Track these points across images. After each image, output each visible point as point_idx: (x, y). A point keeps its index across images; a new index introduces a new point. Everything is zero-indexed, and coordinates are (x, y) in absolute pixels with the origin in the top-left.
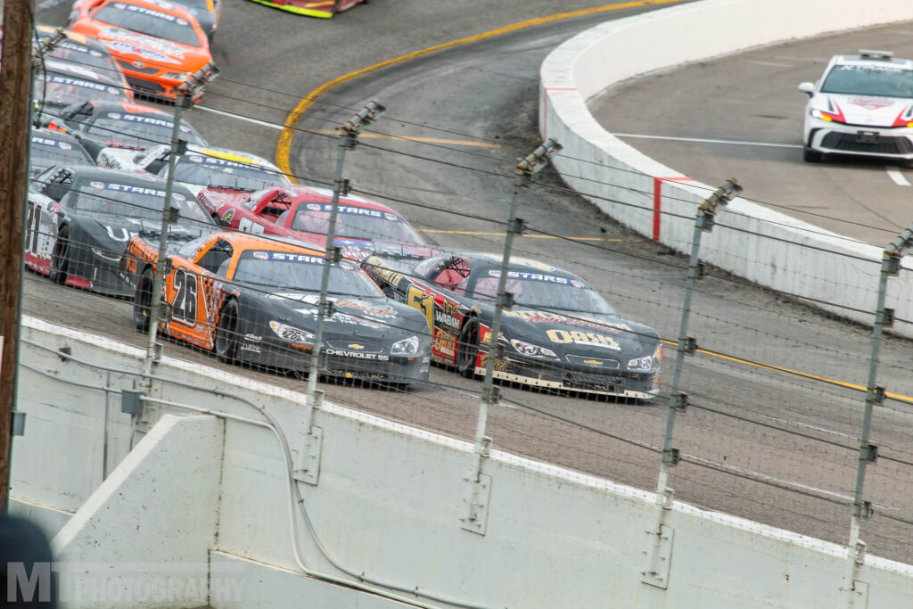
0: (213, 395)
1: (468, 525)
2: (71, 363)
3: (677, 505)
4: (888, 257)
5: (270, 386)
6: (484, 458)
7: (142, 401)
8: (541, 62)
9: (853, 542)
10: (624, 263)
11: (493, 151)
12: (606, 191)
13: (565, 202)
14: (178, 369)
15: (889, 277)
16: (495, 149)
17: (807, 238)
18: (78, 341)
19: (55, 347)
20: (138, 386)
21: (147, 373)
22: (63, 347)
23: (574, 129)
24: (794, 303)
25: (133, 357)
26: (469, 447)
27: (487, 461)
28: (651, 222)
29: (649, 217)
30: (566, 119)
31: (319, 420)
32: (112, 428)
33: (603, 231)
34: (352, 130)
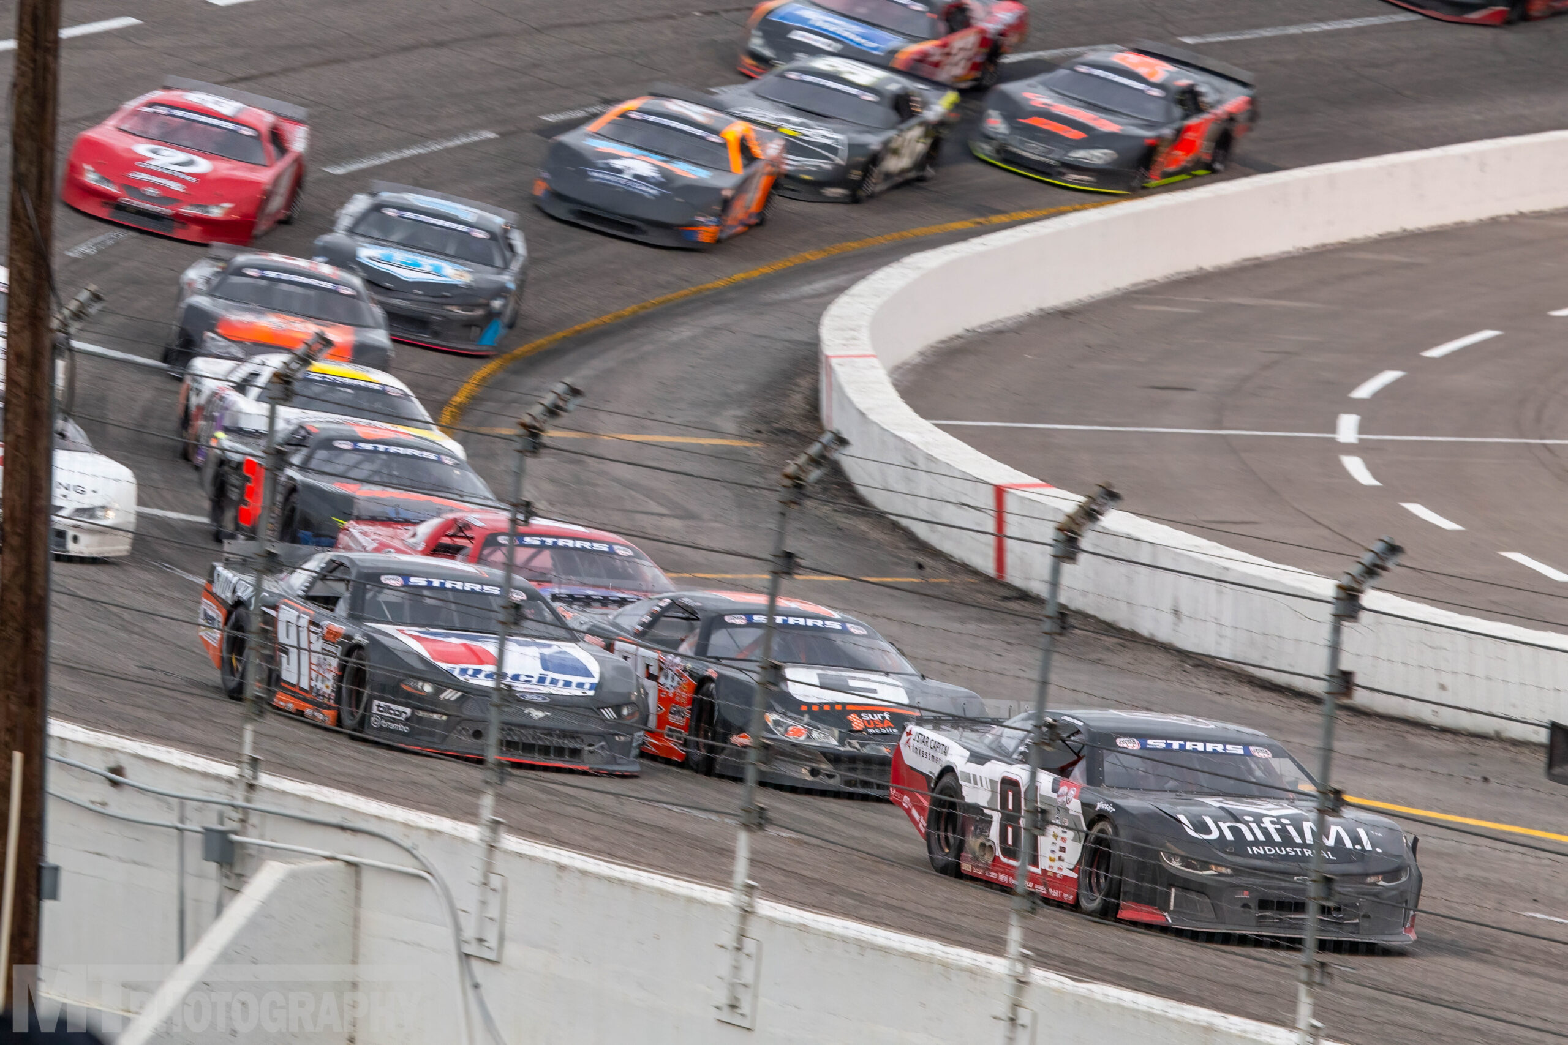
0: (339, 832)
1: (726, 1015)
2: (127, 789)
3: (1039, 975)
4: (1343, 595)
5: (423, 815)
6: (746, 913)
7: (232, 842)
8: (819, 315)
9: (1302, 1025)
10: (952, 613)
11: (752, 453)
12: (922, 508)
13: (862, 525)
14: (284, 793)
15: (1346, 623)
16: (754, 448)
17: (1227, 569)
18: (137, 756)
19: (100, 765)
20: (227, 821)
21: (240, 802)
22: (112, 765)
23: (872, 417)
24: (1208, 666)
25: (218, 778)
26: (724, 897)
27: (752, 918)
28: (991, 553)
29: (987, 545)
30: (861, 402)
31: (500, 863)
32: (190, 883)
33: (920, 566)
34: (535, 427)
